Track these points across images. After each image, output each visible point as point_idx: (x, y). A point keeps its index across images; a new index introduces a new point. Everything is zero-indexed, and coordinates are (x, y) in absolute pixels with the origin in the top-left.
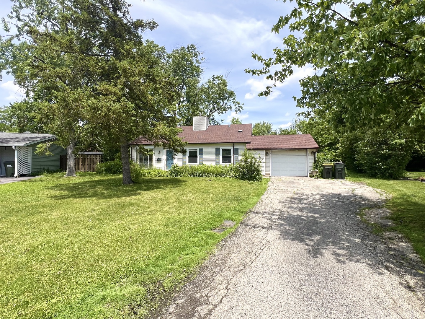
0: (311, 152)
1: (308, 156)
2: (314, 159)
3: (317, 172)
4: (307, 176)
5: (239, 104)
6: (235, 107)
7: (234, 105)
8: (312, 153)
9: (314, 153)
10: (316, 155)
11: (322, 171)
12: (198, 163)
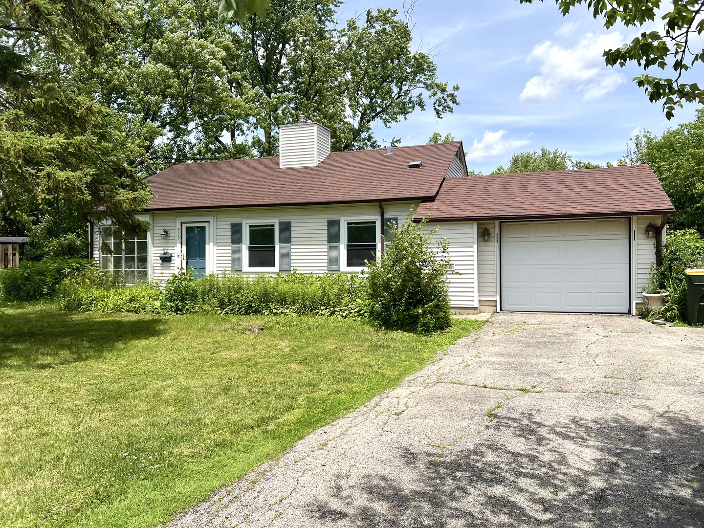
0: (644, 226)
1: (634, 243)
2: (654, 251)
3: (664, 301)
4: (630, 312)
5: (443, 90)
6: (433, 99)
7: (430, 93)
8: (647, 231)
9: (655, 231)
10: (665, 238)
11: (685, 295)
12: (276, 269)
